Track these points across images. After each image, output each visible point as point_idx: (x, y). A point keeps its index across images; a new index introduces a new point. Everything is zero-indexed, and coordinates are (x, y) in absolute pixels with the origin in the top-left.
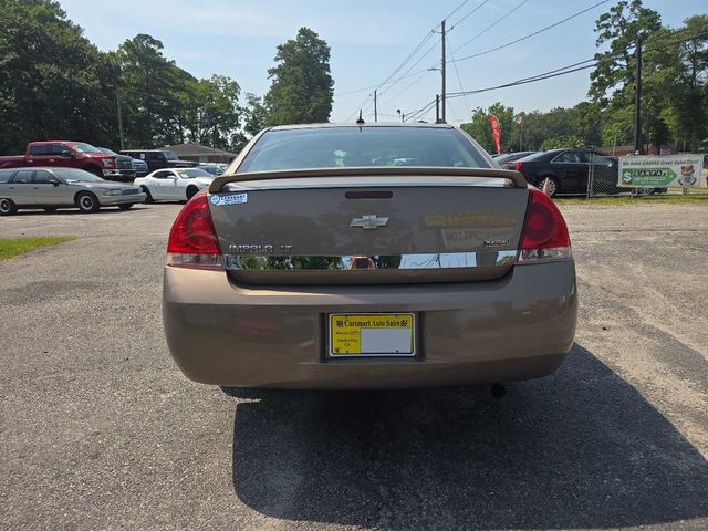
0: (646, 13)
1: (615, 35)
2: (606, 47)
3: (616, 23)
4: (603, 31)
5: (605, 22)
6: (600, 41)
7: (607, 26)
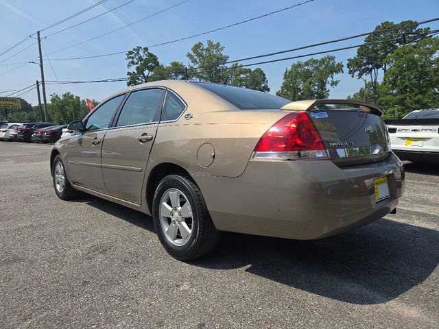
0: (151, 55)
1: (137, 64)
2: (133, 69)
3: (137, 57)
4: (131, 60)
5: (131, 56)
6: (129, 66)
7: (132, 58)
